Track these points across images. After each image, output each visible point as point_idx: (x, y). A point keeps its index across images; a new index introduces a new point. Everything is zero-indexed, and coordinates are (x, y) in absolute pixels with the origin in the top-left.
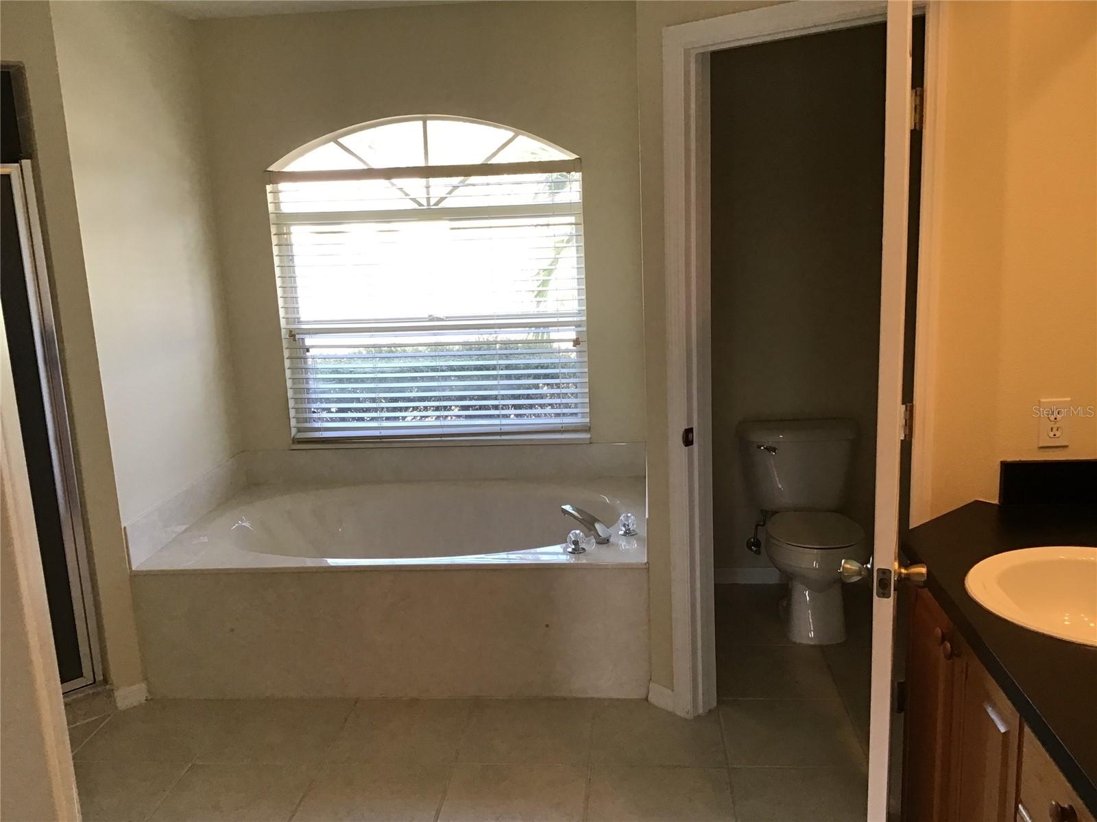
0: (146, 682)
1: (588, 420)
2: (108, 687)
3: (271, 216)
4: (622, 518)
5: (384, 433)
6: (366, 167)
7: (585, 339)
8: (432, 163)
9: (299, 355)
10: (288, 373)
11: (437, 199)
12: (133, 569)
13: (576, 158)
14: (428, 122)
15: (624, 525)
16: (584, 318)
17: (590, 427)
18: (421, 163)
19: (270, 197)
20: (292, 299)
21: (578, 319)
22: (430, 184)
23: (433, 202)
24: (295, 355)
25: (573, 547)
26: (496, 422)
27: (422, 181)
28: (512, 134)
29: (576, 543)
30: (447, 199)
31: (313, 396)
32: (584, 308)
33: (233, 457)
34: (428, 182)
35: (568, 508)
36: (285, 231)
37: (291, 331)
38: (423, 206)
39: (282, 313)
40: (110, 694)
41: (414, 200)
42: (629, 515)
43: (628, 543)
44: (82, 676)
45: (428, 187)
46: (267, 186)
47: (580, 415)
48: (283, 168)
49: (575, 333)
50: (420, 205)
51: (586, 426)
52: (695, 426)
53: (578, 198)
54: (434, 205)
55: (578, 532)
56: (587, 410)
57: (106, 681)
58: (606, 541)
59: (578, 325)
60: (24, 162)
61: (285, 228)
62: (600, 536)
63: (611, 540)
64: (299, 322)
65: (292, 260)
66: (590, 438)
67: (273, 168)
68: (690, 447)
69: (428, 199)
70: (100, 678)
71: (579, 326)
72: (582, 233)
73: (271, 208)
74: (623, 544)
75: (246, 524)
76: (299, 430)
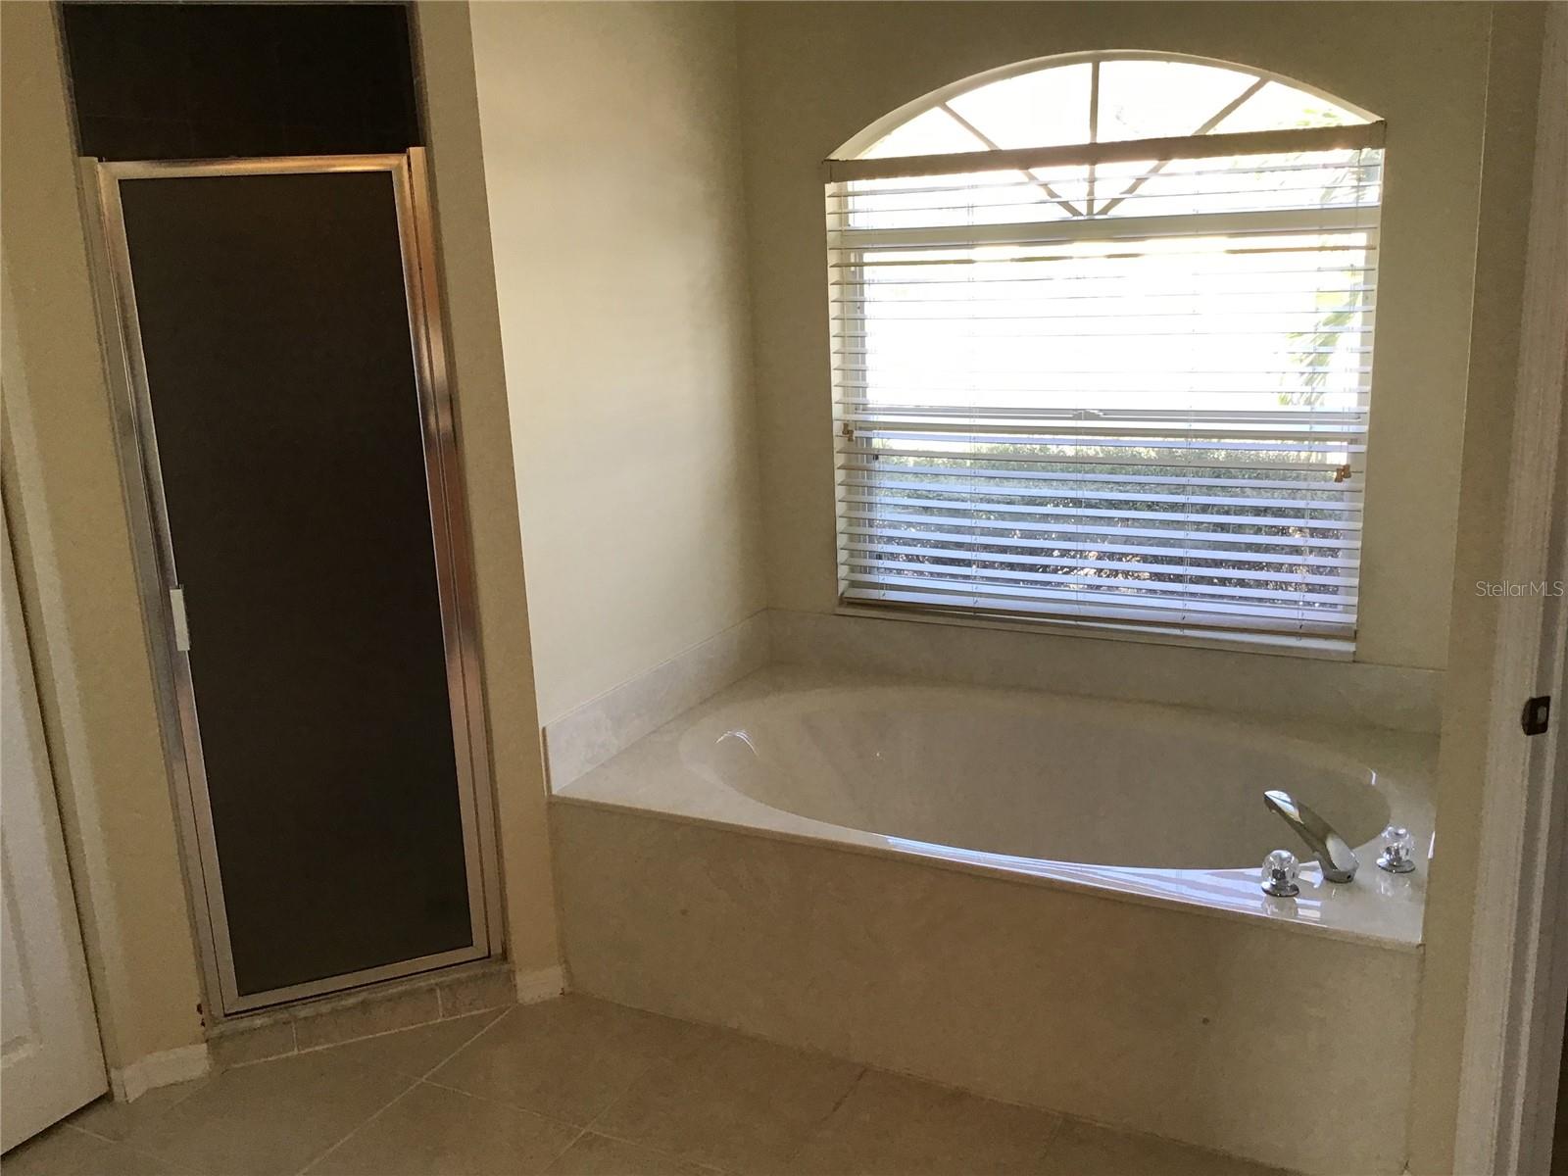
0: (564, 966)
1: (1352, 618)
2: (506, 967)
3: (830, 236)
4: (1385, 834)
5: (983, 603)
6: (986, 148)
7: (1363, 467)
8: (1103, 138)
9: (860, 464)
10: (840, 492)
11: (1107, 202)
12: (554, 792)
13: (1377, 122)
14: (1103, 65)
15: (1388, 850)
16: (1365, 428)
17: (1356, 632)
18: (1084, 139)
19: (830, 204)
20: (856, 372)
21: (1353, 429)
22: (1097, 175)
23: (1098, 207)
24: (854, 463)
25: (1274, 882)
26: (1177, 604)
27: (1084, 170)
28: (1254, 80)
29: (1279, 875)
30: (1124, 201)
31: (879, 532)
32: (1367, 409)
33: (749, 617)
34: (1092, 173)
35: (1278, 796)
36: (853, 261)
37: (846, 425)
38: (1081, 215)
39: (836, 394)
40: (510, 976)
41: (1066, 205)
42: (1402, 831)
43: (1394, 886)
44: (472, 945)
45: (1092, 181)
46: (827, 186)
47: (1340, 608)
48: (857, 155)
49: (1345, 454)
50: (1075, 212)
51: (1350, 628)
52: (1555, 694)
53: (1376, 199)
54: (1099, 214)
55: (1285, 854)
56: (1355, 600)
57: (505, 956)
58: (1346, 879)
59: (1353, 439)
60: (412, 150)
61: (852, 255)
62: (1334, 867)
63: (1358, 876)
64: (865, 409)
65: (861, 309)
66: (1354, 653)
67: (840, 154)
68: (1539, 736)
69: (1091, 202)
70: (497, 949)
71: (1352, 441)
72: (1376, 266)
73: (831, 222)
74: (1384, 885)
75: (741, 735)
76: (854, 584)
